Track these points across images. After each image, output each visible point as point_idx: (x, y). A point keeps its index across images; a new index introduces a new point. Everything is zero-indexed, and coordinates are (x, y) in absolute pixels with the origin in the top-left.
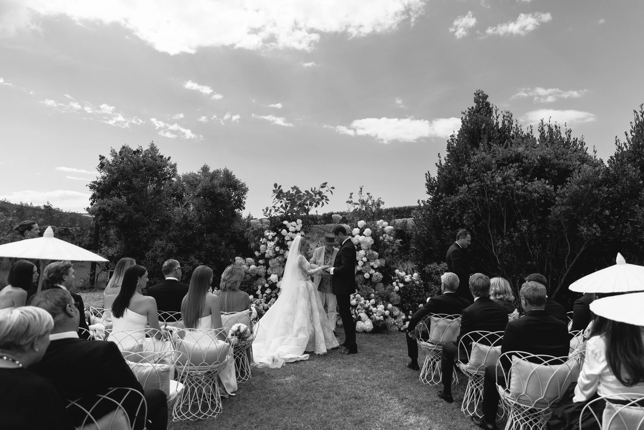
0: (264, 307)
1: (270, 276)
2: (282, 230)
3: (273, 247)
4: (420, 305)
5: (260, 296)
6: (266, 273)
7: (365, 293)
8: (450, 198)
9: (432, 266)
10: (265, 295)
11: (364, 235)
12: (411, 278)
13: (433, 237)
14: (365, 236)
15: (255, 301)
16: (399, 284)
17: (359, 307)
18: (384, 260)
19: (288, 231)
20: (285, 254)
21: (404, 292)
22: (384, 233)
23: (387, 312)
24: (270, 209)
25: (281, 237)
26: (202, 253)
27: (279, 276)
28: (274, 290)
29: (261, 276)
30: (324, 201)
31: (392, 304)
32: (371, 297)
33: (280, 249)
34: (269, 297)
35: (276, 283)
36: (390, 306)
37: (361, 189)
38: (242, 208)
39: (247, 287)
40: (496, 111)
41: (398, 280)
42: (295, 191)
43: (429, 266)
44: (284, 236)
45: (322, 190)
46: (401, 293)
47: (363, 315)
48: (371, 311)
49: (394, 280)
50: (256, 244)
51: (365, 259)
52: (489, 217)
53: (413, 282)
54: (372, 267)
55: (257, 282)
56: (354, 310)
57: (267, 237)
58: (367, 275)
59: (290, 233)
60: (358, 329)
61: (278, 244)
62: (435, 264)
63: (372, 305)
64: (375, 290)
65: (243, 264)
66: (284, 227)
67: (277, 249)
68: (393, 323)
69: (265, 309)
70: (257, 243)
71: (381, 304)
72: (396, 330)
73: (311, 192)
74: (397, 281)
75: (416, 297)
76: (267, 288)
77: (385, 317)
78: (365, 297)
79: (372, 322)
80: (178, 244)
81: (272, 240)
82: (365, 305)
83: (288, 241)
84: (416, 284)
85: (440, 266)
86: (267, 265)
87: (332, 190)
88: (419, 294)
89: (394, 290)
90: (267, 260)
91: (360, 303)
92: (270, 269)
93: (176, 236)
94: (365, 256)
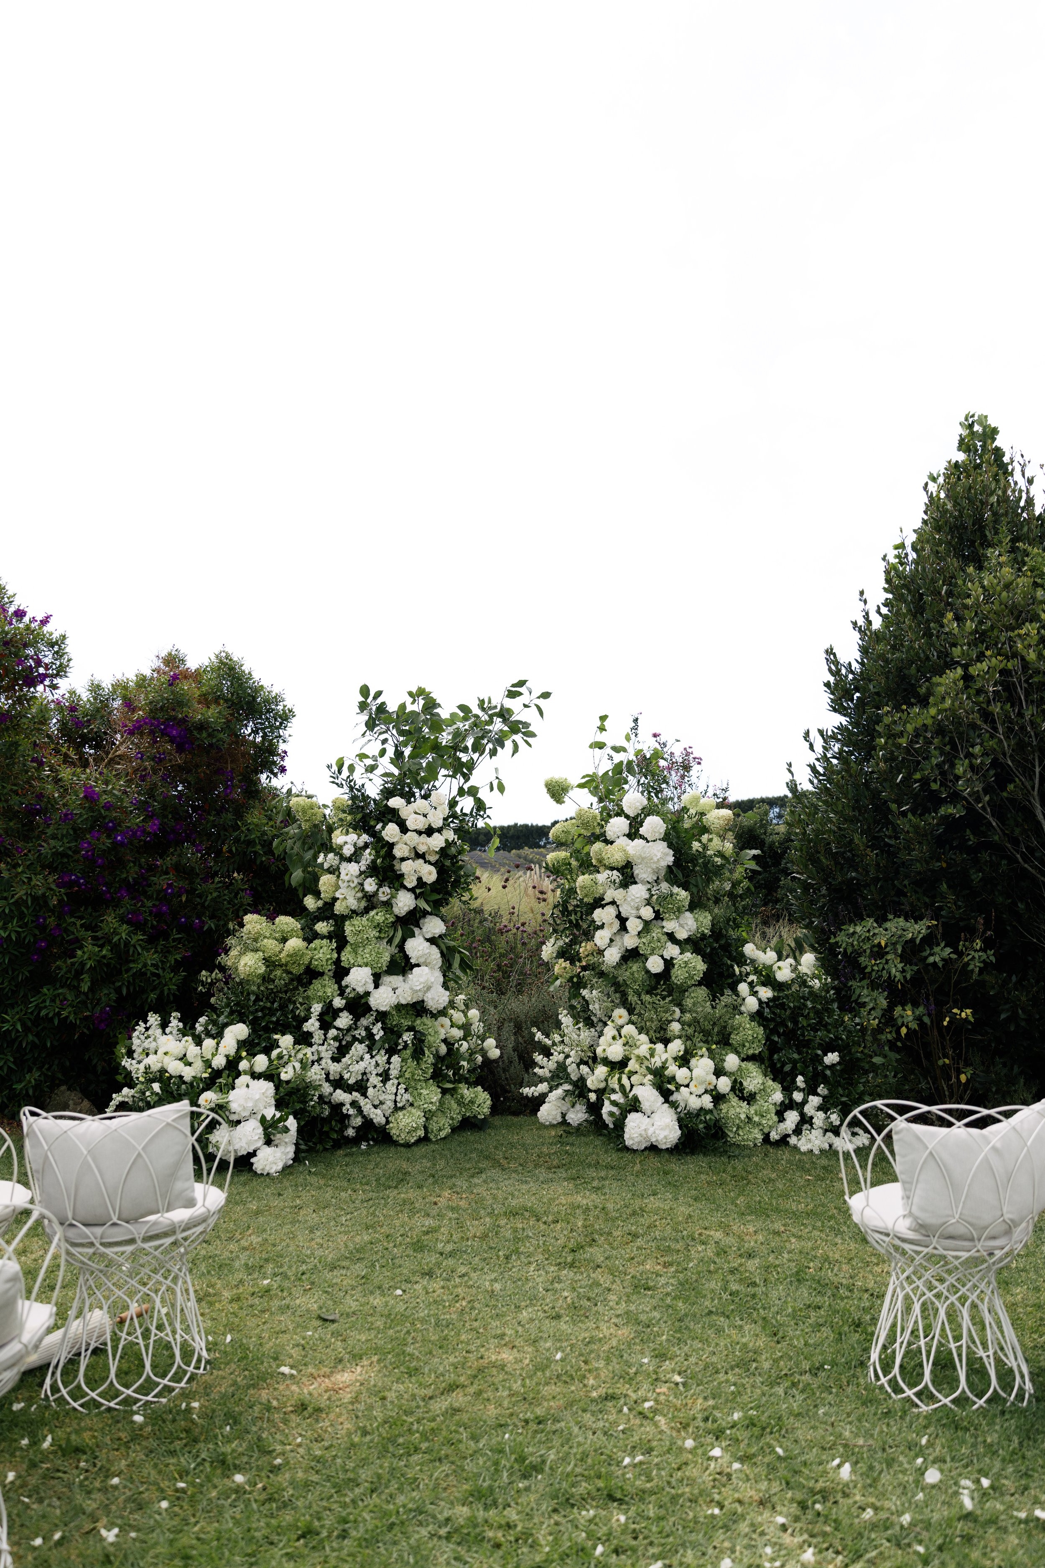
0: (327, 1075)
1: (346, 972)
2: (383, 828)
3: (356, 881)
4: (830, 1054)
5: (318, 1036)
6: (338, 961)
7: (651, 1020)
8: (904, 716)
9: (858, 929)
10: (333, 1032)
11: (642, 837)
12: (794, 969)
13: (858, 840)
14: (646, 839)
15: (300, 1056)
16: (757, 988)
17: (632, 1065)
18: (707, 914)
19: (404, 829)
20: (394, 901)
21: (774, 1013)
22: (705, 830)
23: (724, 1084)
24: (351, 762)
25: (382, 847)
26: (142, 906)
27: (378, 971)
28: (364, 1016)
29: (322, 974)
30: (518, 738)
31: (737, 1053)
32: (669, 1034)
33: (380, 886)
34: (349, 1038)
35: (368, 994)
36: (732, 1061)
37: (636, 720)
38: (276, 770)
39: (277, 1010)
40: (1023, 467)
41: (752, 978)
42: (422, 702)
43: (851, 930)
44: (391, 846)
45: (509, 703)
46: (766, 1019)
47: (647, 1094)
48: (672, 1079)
49: (741, 979)
50: (309, 873)
51: (648, 913)
52: (1037, 770)
53: (801, 980)
54: (671, 937)
55: (310, 993)
56: (617, 1076)
57: (337, 851)
58: (655, 965)
59: (409, 833)
60: (632, 1139)
61: (373, 870)
62: (870, 922)
63: (675, 1059)
64: (682, 1012)
65: (265, 937)
66: (394, 816)
67: (370, 885)
68: (743, 1116)
69: (332, 1078)
70: (310, 869)
71: (702, 1056)
72: (755, 1138)
73: (476, 710)
74: (749, 980)
75: (816, 1031)
76: (341, 1010)
77: (718, 1098)
78: (651, 1033)
79: (675, 1117)
80: (66, 879)
81: (355, 858)
82: (653, 1060)
83: (403, 859)
84: (810, 987)
85: (886, 930)
86: (339, 939)
87: (541, 702)
88: (821, 1019)
89: (743, 1008)
90: (340, 919)
91: (636, 1052)
92: (348, 948)
93: (63, 855)
94: (648, 903)
